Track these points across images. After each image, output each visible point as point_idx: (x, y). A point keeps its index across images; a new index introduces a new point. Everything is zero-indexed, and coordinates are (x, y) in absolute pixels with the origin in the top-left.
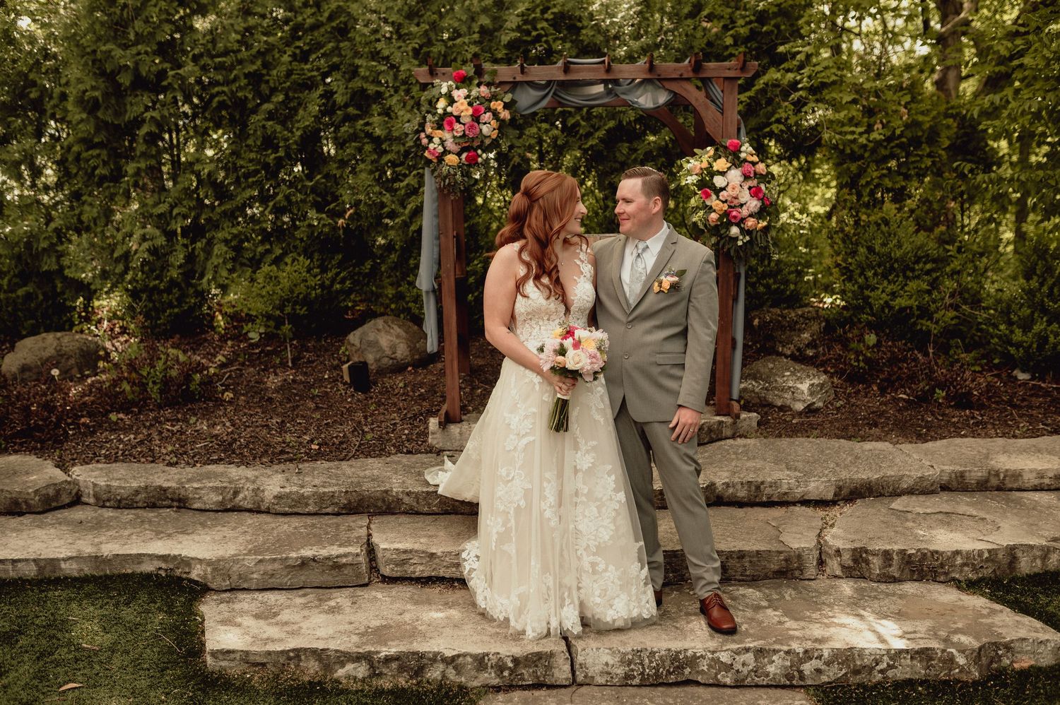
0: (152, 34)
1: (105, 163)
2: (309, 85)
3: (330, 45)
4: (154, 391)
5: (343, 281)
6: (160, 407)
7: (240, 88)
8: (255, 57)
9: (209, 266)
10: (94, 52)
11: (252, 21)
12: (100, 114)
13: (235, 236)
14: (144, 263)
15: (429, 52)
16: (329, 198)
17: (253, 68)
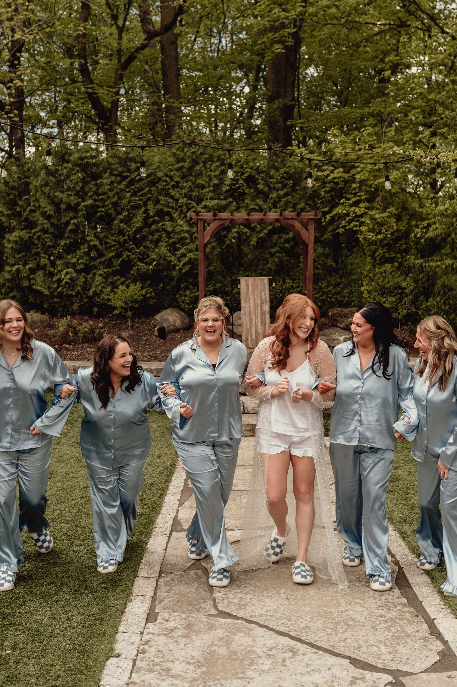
0: (74, 187)
1: (51, 240)
2: (138, 207)
3: (147, 189)
4: (81, 335)
5: (151, 293)
6: (83, 343)
7: (109, 209)
8: (115, 195)
9: (94, 285)
10: (50, 193)
11: (113, 178)
12: (51, 220)
13: (105, 273)
14: (66, 283)
15: (191, 195)
16: (145, 256)
17: (115, 200)
